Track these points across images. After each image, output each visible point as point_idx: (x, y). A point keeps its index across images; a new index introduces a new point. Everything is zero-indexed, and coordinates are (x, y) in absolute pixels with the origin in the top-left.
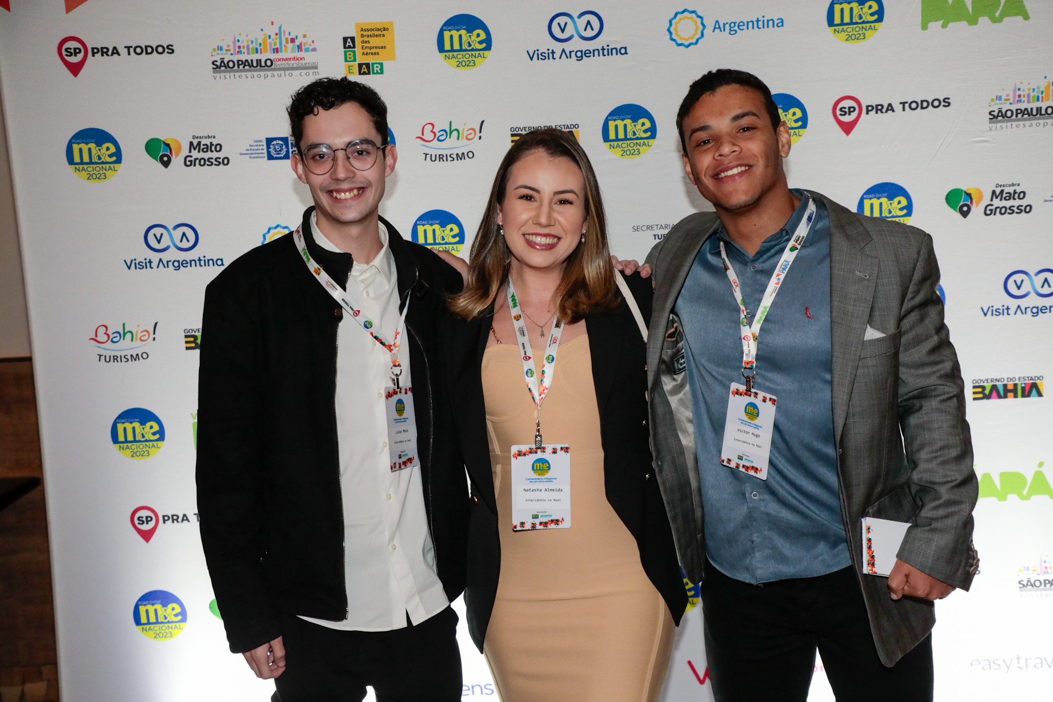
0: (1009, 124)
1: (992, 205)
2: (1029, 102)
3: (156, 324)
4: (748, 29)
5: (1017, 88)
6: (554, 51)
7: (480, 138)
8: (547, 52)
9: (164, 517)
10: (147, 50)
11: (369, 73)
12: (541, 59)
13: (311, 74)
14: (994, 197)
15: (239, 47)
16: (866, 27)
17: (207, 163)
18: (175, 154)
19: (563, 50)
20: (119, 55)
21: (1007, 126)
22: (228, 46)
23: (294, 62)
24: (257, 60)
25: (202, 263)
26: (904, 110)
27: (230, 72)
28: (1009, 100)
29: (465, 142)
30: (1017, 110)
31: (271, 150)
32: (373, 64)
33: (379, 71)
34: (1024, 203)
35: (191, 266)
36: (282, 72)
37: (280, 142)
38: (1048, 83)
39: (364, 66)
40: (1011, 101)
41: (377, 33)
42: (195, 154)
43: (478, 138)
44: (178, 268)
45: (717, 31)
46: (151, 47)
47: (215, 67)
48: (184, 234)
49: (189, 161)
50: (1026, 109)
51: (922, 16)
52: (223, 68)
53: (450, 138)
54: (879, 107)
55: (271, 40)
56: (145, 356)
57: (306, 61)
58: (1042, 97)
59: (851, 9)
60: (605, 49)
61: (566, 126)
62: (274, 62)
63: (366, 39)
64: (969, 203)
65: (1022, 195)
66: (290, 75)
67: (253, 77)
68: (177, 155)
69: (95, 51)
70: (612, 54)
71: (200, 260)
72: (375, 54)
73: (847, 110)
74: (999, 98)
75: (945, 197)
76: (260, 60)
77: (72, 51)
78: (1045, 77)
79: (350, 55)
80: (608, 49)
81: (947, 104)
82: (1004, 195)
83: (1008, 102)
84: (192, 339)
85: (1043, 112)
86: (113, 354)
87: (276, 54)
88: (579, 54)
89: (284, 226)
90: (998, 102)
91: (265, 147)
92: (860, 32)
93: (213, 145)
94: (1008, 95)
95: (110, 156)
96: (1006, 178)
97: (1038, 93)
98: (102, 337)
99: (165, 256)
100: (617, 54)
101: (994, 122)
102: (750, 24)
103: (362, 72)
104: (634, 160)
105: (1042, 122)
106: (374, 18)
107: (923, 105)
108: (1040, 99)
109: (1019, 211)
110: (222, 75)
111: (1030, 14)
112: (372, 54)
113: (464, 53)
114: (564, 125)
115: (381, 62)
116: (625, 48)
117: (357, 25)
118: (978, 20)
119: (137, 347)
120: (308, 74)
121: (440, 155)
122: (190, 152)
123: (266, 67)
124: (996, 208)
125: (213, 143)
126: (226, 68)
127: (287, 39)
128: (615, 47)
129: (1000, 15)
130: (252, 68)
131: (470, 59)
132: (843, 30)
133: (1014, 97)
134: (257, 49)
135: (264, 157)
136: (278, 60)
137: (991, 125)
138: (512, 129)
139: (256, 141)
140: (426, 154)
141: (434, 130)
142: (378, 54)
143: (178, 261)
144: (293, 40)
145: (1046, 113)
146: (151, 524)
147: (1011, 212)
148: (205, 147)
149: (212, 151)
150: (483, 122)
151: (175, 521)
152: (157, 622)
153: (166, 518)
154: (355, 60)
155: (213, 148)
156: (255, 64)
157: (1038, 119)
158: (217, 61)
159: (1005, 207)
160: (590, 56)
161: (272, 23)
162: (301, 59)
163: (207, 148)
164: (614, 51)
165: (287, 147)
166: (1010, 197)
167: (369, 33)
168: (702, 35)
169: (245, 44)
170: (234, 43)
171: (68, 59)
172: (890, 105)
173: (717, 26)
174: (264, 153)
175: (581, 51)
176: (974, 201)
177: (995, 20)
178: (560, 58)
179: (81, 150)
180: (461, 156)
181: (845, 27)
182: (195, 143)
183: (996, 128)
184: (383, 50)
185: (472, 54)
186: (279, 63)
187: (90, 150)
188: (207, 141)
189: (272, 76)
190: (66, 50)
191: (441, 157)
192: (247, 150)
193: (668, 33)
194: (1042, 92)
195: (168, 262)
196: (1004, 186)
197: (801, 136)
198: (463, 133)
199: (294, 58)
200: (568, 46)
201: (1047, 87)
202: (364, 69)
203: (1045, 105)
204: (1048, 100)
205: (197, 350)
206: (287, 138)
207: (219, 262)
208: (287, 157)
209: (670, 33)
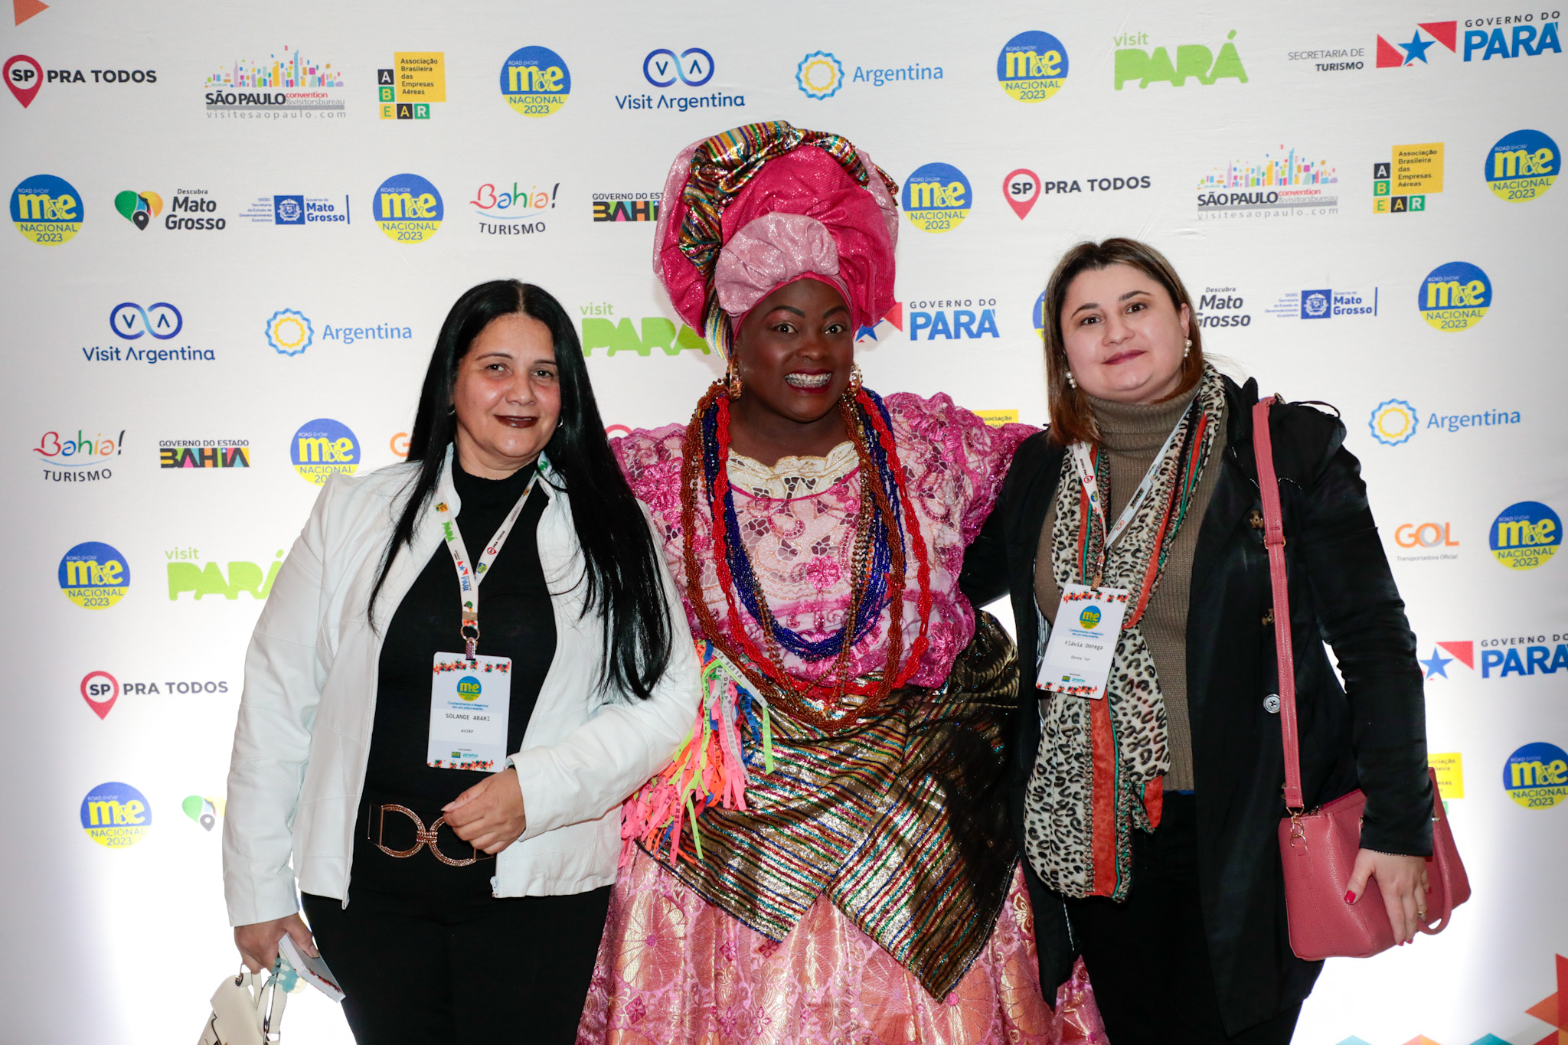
0: (1223, 212)
1: (1201, 314)
2: (1247, 185)
3: (123, 433)
4: (897, 79)
5: (1233, 168)
6: (651, 98)
7: (553, 206)
8: (641, 98)
9: (125, 685)
10: (121, 76)
11: (411, 117)
12: (634, 107)
13: (335, 115)
14: (1204, 304)
15: (242, 77)
16: (1046, 82)
17: (196, 225)
18: (154, 213)
19: (663, 97)
20: (84, 81)
21: (1220, 214)
22: (228, 75)
23: (313, 99)
24: (265, 95)
25: (186, 355)
26: (1092, 189)
27: (229, 109)
28: (1222, 182)
29: (534, 210)
30: (1232, 195)
31: (281, 211)
32: (416, 105)
33: (424, 115)
34: (1241, 312)
35: (171, 358)
36: (298, 112)
37: (293, 202)
38: (1270, 163)
39: (405, 108)
40: (1226, 183)
41: (422, 66)
42: (181, 213)
43: (551, 206)
44: (153, 361)
45: (859, 80)
46: (127, 73)
47: (209, 101)
48: (163, 317)
49: (172, 222)
50: (1243, 195)
51: (1116, 72)
52: (220, 104)
53: (514, 204)
54: (1062, 185)
55: (283, 70)
56: (106, 474)
57: (329, 98)
58: (1264, 180)
59: (1028, 60)
60: (716, 98)
62: (287, 98)
63: (407, 73)
65: (1238, 303)
66: (308, 115)
67: (259, 116)
68: (157, 214)
69: (53, 75)
70: (725, 105)
71: (183, 351)
72: (419, 92)
73: (1021, 187)
74: (1210, 179)
76: (269, 95)
77: (22, 74)
78: (1267, 155)
79: (386, 92)
80: (720, 98)
81: (1146, 184)
82: (1217, 302)
83: (1222, 185)
84: (170, 454)
85: (1265, 199)
86: (64, 470)
87: (290, 88)
88: (683, 103)
89: (295, 310)
90: (1209, 184)
91: (273, 208)
92: (1039, 89)
93: (205, 202)
94: (1221, 176)
95: (69, 212)
96: (1218, 280)
97: (1258, 173)
98: (50, 448)
99: (137, 344)
100: (731, 105)
101: (1204, 210)
102: (901, 74)
103: (402, 115)
105: (1263, 211)
106: (419, 46)
107: (1117, 184)
108: (1261, 183)
109: (1234, 323)
110: (219, 112)
111: (1249, 75)
112: (415, 92)
113: (535, 96)
115: (427, 103)
116: (742, 98)
117: (396, 54)
118: (1184, 80)
119: (97, 463)
120: (331, 115)
121: (500, 226)
122: (174, 210)
123: (277, 104)
124: (1207, 319)
125: (204, 200)
126: (224, 103)
127: (305, 69)
128: (729, 95)
129: (1212, 75)
130: (259, 105)
131: (542, 104)
132: (1017, 86)
133: (1229, 179)
134: (265, 80)
135: (271, 220)
136: (292, 96)
137: (1200, 213)
138: (595, 196)
139: (261, 200)
140: (483, 224)
141: (493, 194)
142: (423, 93)
143: (155, 352)
144: (312, 71)
145: (1269, 200)
146: (109, 695)
147: (1224, 323)
148: (194, 204)
149: (203, 210)
150: (557, 185)
151: (140, 692)
152: (112, 825)
153: (128, 688)
154: (392, 100)
155: (205, 207)
156: (262, 100)
157: (1258, 207)
158: (212, 94)
159: (1218, 318)
160: (696, 106)
161: (286, 48)
162: (323, 95)
163: (197, 206)
164: (728, 101)
165: (302, 208)
166: (1223, 305)
167: (412, 66)
168: (840, 85)
169: (250, 74)
170: (236, 72)
171: (18, 84)
172: (1075, 183)
173: (859, 74)
174: (271, 215)
175: (686, 99)
177: (1206, 81)
178: (658, 107)
179: (29, 203)
180: (528, 228)
181: (1020, 82)
182: (181, 199)
183: (1207, 217)
184: (430, 88)
185: (545, 98)
186: (294, 99)
187: (41, 203)
188: (197, 198)
189: (284, 116)
190: (14, 72)
191: (502, 229)
192: (249, 210)
193: (796, 80)
194: (1263, 174)
195: (140, 352)
196: (1216, 290)
197: (963, 218)
198: (531, 199)
199: (314, 94)
200: (669, 93)
201: (1270, 168)
202: (405, 112)
203: (1265, 190)
204: (1270, 183)
205: (176, 469)
206: (302, 197)
207: (209, 355)
208: (301, 221)
209: (800, 80)
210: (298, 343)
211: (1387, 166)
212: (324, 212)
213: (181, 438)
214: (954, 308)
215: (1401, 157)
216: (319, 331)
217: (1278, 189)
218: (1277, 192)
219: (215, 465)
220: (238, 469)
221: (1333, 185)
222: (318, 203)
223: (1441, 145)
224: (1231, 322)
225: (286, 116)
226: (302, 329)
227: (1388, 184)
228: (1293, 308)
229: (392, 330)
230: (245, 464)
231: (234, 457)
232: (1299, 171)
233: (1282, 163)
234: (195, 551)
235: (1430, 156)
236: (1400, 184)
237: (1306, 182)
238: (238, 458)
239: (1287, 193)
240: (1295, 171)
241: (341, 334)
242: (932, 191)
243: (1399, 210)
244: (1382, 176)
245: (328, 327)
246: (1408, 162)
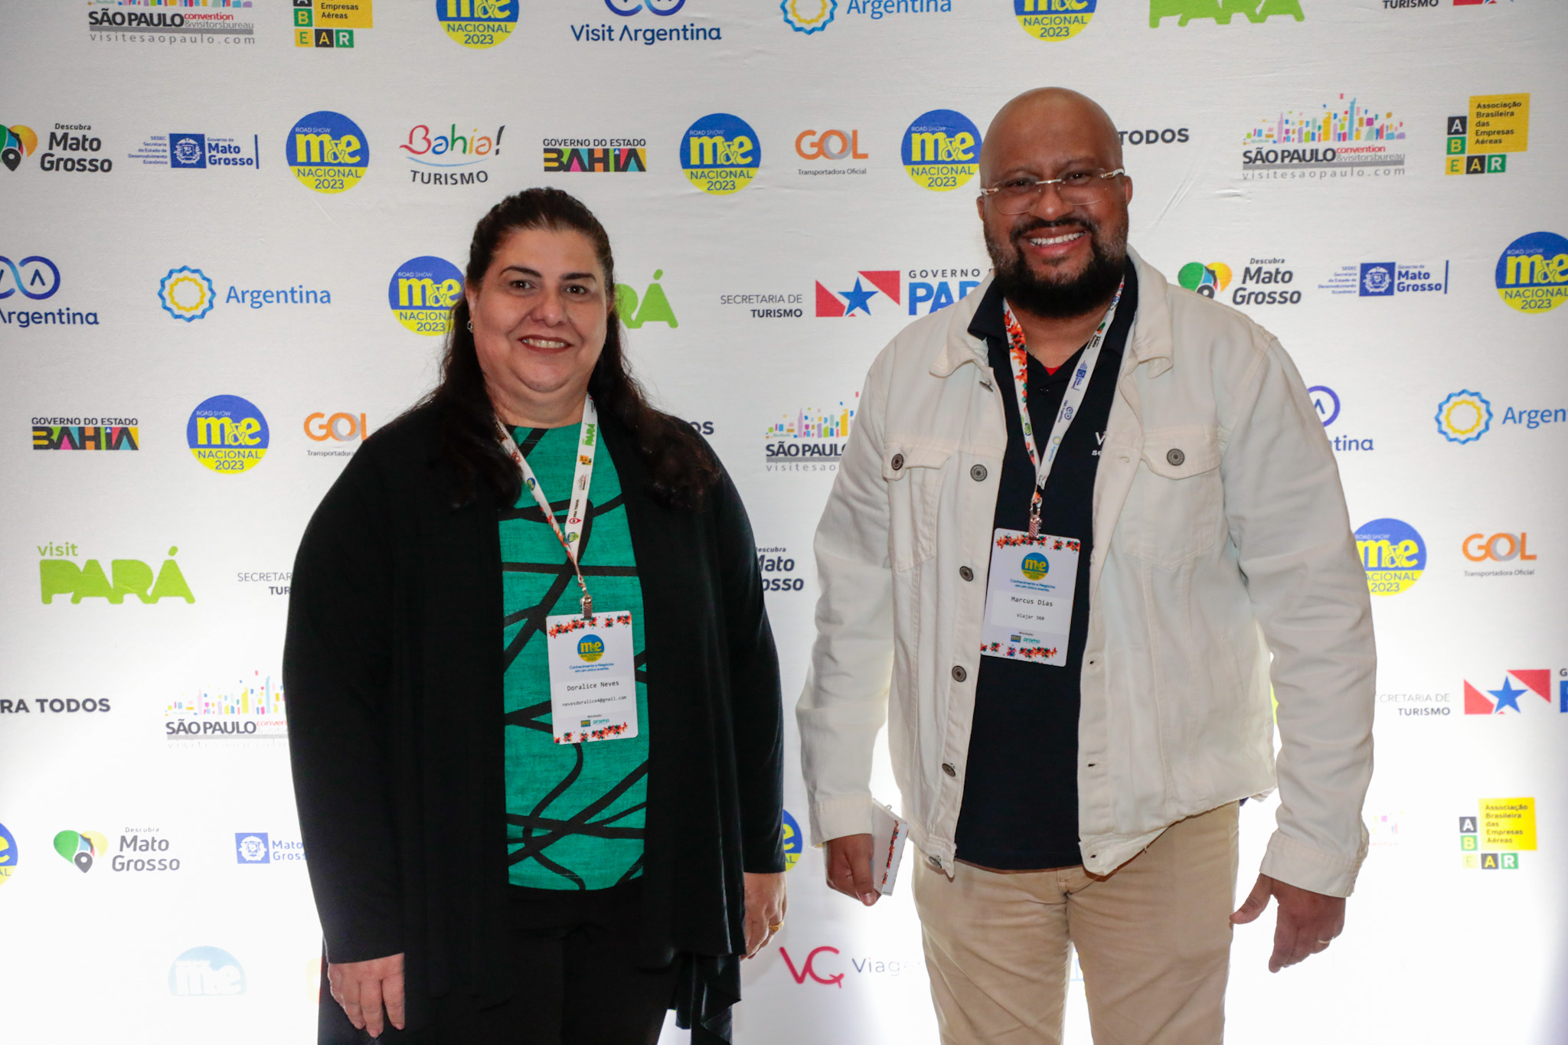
0: (1272, 171)
1: (1244, 289)
2: (1300, 141)
4: (898, 11)
5: (1284, 120)
6: (612, 28)
8: (601, 29)
11: (331, 45)
12: (592, 38)
13: (243, 41)
14: (1248, 278)
16: (1070, 18)
17: (77, 166)
18: (27, 150)
19: (626, 28)
21: (1268, 174)
23: (216, 21)
24: (159, 15)
25: (65, 318)
27: (116, 31)
28: (1271, 136)
29: (475, 156)
30: (1283, 152)
31: (178, 152)
32: (338, 32)
33: (347, 43)
34: (1290, 288)
35: (46, 322)
36: (198, 36)
37: (192, 142)
38: (1327, 115)
39: (324, 34)
40: (1276, 138)
42: (59, 152)
43: (495, 152)
44: (25, 324)
45: (854, 11)
47: (93, 21)
48: (37, 273)
49: (49, 162)
50: (1296, 151)
51: (1151, 6)
52: (106, 24)
53: (452, 149)
57: (234, 21)
58: (1320, 135)
60: (687, 30)
61: (626, 142)
62: (185, 20)
64: (1211, 285)
65: (1287, 277)
66: (211, 40)
67: (152, 40)
68: (30, 153)
70: (698, 38)
71: (60, 314)
72: (341, 16)
74: (1258, 133)
75: (1177, 274)
76: (164, 15)
78: (1325, 106)
79: (303, 15)
80: (692, 30)
81: (1183, 138)
82: (1262, 276)
83: (1271, 140)
84: (44, 434)
85: (1320, 157)
87: (188, 7)
88: (649, 35)
89: (193, 268)
90: (1256, 138)
91: (168, 148)
92: (1062, 25)
93: (87, 140)
94: (1271, 130)
96: (1264, 250)
97: (1314, 127)
99: (5, 305)
100: (705, 38)
101: (1250, 168)
102: (903, 5)
103: (320, 43)
104: (728, 197)
105: (1318, 171)
107: (1149, 137)
108: (1317, 138)
109: (1282, 300)
110: (104, 34)
111: (1305, 12)
112: (337, 16)
113: (477, 23)
114: (624, 140)
115: (350, 29)
116: (718, 30)
118: (1230, 17)
120: (237, 40)
121: (435, 175)
122: (51, 148)
123: (173, 27)
124: (1250, 294)
125: (87, 137)
126: (111, 24)
128: (703, 27)
129: (1262, 11)
130: (152, 26)
131: (486, 33)
132: (1037, 21)
133: (1280, 133)
135: (166, 163)
136: (191, 17)
137: (1246, 172)
138: (546, 142)
139: (153, 138)
140: (415, 172)
141: (427, 137)
142: (346, 18)
143: (27, 314)
147: (1271, 300)
148: (75, 142)
149: (85, 149)
150: (502, 128)
151: (6, 710)
154: (310, 24)
155: (87, 145)
156: (156, 21)
157: (1313, 166)
158: (96, 13)
159: (1263, 294)
160: (665, 39)
162: (228, 17)
163: (78, 144)
164: (701, 33)
165: (202, 149)
166: (1270, 279)
168: (832, 16)
173: (854, 5)
174: (166, 157)
175: (653, 31)
176: (1219, 281)
177: (1255, 19)
178: (621, 39)
180: (467, 178)
181: (1040, 17)
182: (59, 136)
183: (1253, 177)
184: (354, 11)
185: (489, 26)
186: (194, 21)
188: (79, 134)
189: (181, 41)
191: (437, 178)
192: (140, 150)
193: (781, 11)
194: (1320, 128)
195: (10, 314)
196: (1262, 262)
197: (972, 174)
198: (471, 144)
199: (217, 15)
200: (633, 23)
201: (1327, 121)
202: (325, 39)
203: (1323, 147)
204: (1327, 139)
205: (52, 450)
206: (202, 136)
207: (91, 319)
208: (201, 164)
209: (785, 11)
210: (197, 307)
211: (1463, 120)
212: (229, 154)
213: (58, 415)
214: (960, 278)
215: (1479, 110)
216: (222, 293)
217: (1336, 145)
218: (1335, 148)
219: (98, 447)
220: (124, 454)
221: (1400, 141)
222: (221, 144)
223: (1527, 97)
224: (1278, 298)
225: (184, 40)
226: (201, 290)
227: (1463, 140)
228: (1350, 283)
229: (308, 293)
230: (134, 447)
231: (120, 437)
232: (1361, 124)
233: (1341, 116)
234: (73, 547)
235: (1513, 109)
236: (1478, 141)
237: (1368, 137)
238: (125, 439)
239: (1346, 151)
240: (1356, 125)
241: (248, 297)
242: (936, 142)
243: (1475, 171)
244: (1457, 132)
245: (232, 288)
246: (1488, 115)
